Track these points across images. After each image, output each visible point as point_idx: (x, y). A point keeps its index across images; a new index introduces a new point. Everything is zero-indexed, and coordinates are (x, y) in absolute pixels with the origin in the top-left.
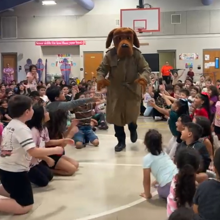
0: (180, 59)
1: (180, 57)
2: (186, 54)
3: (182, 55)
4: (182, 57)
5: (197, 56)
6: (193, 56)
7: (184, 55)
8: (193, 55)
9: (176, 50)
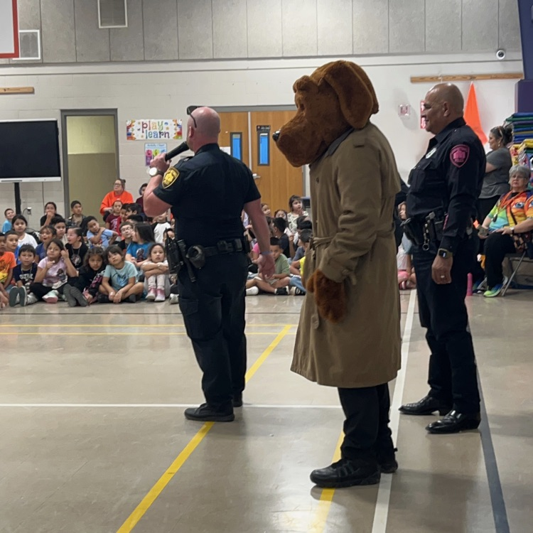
0: (129, 136)
1: (130, 131)
2: (146, 121)
3: (136, 126)
4: (134, 132)
5: (178, 130)
6: (167, 128)
7: (140, 127)
8: (164, 126)
9: (116, 110)
